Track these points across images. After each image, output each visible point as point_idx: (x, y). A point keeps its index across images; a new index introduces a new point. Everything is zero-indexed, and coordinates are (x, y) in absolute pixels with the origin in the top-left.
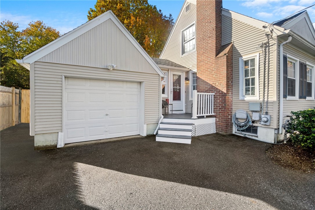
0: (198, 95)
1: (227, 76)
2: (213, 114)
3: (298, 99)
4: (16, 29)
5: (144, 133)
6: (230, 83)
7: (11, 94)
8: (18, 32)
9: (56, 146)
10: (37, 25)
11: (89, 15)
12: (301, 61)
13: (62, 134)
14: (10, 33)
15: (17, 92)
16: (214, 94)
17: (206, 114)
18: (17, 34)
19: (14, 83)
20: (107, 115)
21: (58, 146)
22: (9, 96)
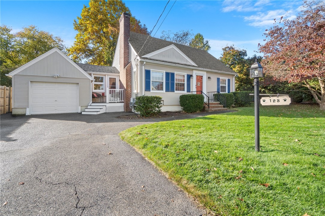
0: (110, 90)
1: (126, 80)
2: (123, 101)
3: (165, 92)
4: (9, 32)
5: (79, 111)
6: (129, 83)
7: (3, 90)
8: (11, 35)
9: (25, 114)
10: (31, 28)
11: (75, 23)
12: (166, 71)
13: (29, 109)
14: (4, 35)
15: (8, 89)
16: (123, 89)
17: (117, 101)
18: (11, 37)
19: (6, 82)
20: (56, 101)
21: (26, 115)
22: (2, 91)
